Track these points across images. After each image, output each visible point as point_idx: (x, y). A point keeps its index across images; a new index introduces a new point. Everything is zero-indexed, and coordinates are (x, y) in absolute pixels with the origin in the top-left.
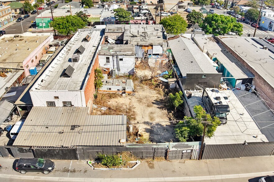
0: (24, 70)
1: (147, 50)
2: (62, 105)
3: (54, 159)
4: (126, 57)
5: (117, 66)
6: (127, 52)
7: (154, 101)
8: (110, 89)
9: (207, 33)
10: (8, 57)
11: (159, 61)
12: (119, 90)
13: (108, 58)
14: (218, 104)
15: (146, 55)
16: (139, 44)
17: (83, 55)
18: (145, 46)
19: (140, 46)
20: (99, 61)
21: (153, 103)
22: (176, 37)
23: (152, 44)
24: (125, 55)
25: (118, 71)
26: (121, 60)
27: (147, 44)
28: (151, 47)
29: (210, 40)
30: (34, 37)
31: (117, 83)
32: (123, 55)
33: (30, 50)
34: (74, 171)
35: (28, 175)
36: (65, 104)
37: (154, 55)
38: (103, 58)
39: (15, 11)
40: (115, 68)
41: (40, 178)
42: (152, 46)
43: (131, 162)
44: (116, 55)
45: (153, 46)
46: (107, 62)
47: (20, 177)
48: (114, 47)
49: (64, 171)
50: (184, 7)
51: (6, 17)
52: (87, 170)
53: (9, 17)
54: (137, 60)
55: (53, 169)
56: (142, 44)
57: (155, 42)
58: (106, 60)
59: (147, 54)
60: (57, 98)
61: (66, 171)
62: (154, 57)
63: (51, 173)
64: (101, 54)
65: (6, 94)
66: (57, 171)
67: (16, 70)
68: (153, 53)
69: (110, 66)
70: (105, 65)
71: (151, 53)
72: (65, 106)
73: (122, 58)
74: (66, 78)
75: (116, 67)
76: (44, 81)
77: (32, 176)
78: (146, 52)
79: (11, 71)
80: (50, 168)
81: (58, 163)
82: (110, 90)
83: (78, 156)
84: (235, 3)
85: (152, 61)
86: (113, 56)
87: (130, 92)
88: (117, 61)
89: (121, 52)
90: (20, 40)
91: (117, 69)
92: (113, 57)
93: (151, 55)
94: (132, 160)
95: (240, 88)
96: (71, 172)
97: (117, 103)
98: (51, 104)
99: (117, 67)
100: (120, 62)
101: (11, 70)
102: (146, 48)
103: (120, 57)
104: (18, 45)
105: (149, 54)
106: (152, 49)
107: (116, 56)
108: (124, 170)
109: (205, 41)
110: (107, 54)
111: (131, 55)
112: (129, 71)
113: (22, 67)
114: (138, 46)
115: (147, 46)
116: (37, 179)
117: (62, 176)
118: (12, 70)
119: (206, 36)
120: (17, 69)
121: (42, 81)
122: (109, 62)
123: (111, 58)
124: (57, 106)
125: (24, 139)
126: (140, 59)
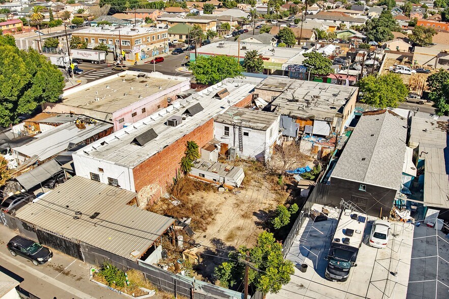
0: (113, 124)
1: (304, 127)
2: (107, 182)
3: (56, 248)
4: (253, 132)
5: (239, 143)
6: (259, 124)
7: (260, 210)
8: (203, 176)
9: (439, 113)
10: (106, 102)
11: (318, 147)
12: (215, 180)
13: (227, 129)
14: (341, 242)
15: (301, 134)
16: (292, 115)
17: (192, 117)
18: (302, 119)
19: (293, 118)
20: (214, 131)
21: (255, 214)
22: (380, 112)
23: (314, 116)
24: (252, 128)
25: (240, 150)
26: (246, 134)
27: (305, 117)
28: (311, 122)
29: (439, 127)
30: (163, 81)
31: (215, 169)
32: (250, 128)
33: (141, 98)
34: (67, 274)
35: (16, 259)
36: (111, 181)
37: (314, 135)
38: (221, 128)
39: (180, 38)
40: (236, 145)
41: (25, 267)
42: (313, 120)
43: (143, 289)
44: (239, 125)
45: (315, 121)
46: (225, 134)
47: (7, 259)
48: (245, 114)
49: (57, 269)
51: (158, 45)
52: (82, 278)
53: (163, 46)
54: (286, 140)
55: (45, 261)
56: (296, 115)
57: (319, 114)
58: (224, 131)
59: (303, 132)
60: (101, 170)
61: (60, 269)
62: (313, 138)
63: (41, 267)
64: (219, 120)
65: (66, 152)
66: (50, 266)
67: (102, 122)
68: (314, 133)
69: (229, 141)
70: (222, 138)
71: (310, 132)
72: (110, 184)
73: (247, 132)
74: (137, 146)
75: (237, 143)
76: (105, 144)
77: (20, 261)
78: (303, 129)
79: (95, 123)
80: (40, 259)
81: (58, 257)
82: (203, 178)
83: (83, 255)
85: (305, 146)
86: (234, 126)
87: (231, 187)
88: (240, 135)
89: (250, 121)
90: (143, 82)
91: (240, 147)
92: (234, 128)
93: (310, 135)
94: (146, 288)
95: (432, 225)
96: (64, 273)
97: (201, 200)
98: (95, 177)
99: (239, 145)
100: (244, 138)
101: (96, 121)
102: (303, 122)
103: (244, 130)
104: (132, 88)
105: (306, 133)
106: (313, 125)
107: (238, 127)
108: (124, 296)
109: (428, 127)
110: (227, 122)
111: (261, 130)
112: (256, 154)
113: (111, 120)
114: (289, 116)
115: (305, 120)
116: (21, 267)
117: (50, 274)
118: (98, 121)
119: (436, 118)
120: (105, 121)
121: (102, 144)
122: (228, 135)
123: (231, 128)
124: (101, 181)
125: (31, 212)
126: (292, 139)
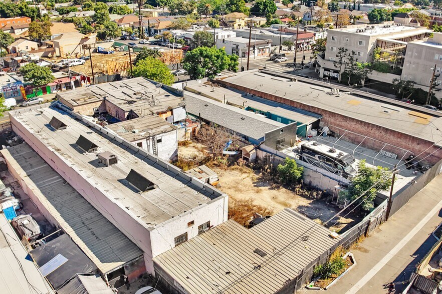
1: (166, 119)
2: (197, 232)
4: (165, 135)
6: (162, 127)
16: (154, 112)
18: (163, 113)
23: (171, 107)
24: (165, 132)
26: (159, 141)
27: (165, 110)
28: (171, 112)
29: (212, 86)
32: (163, 133)
44: (152, 135)
45: (174, 110)
50: (88, 46)
56: (158, 111)
60: (190, 224)
68: (175, 121)
71: (172, 122)
72: (200, 233)
73: (160, 138)
74: (151, 191)
84: (152, 27)
86: (147, 138)
87: (215, 182)
92: (147, 140)
100: (158, 145)
102: (165, 116)
107: (152, 138)
110: (138, 138)
111: (172, 130)
112: (170, 156)
115: (165, 112)
119: (200, 82)
124: (189, 238)
